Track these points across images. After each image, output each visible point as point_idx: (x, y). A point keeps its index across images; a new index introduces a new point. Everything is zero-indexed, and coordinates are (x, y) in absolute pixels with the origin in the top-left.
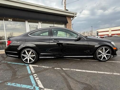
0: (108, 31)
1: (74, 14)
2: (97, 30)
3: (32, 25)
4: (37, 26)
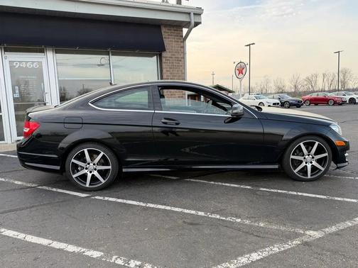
1: (189, 14)
4: (40, 64)
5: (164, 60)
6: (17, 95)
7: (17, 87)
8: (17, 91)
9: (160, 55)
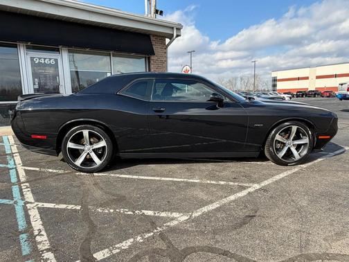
0: (307, 78)
1: (173, 28)
2: (274, 74)
3: (40, 59)
4: (56, 60)
5: (152, 62)
6: (37, 87)
7: (36, 80)
8: (37, 83)
9: (149, 58)
